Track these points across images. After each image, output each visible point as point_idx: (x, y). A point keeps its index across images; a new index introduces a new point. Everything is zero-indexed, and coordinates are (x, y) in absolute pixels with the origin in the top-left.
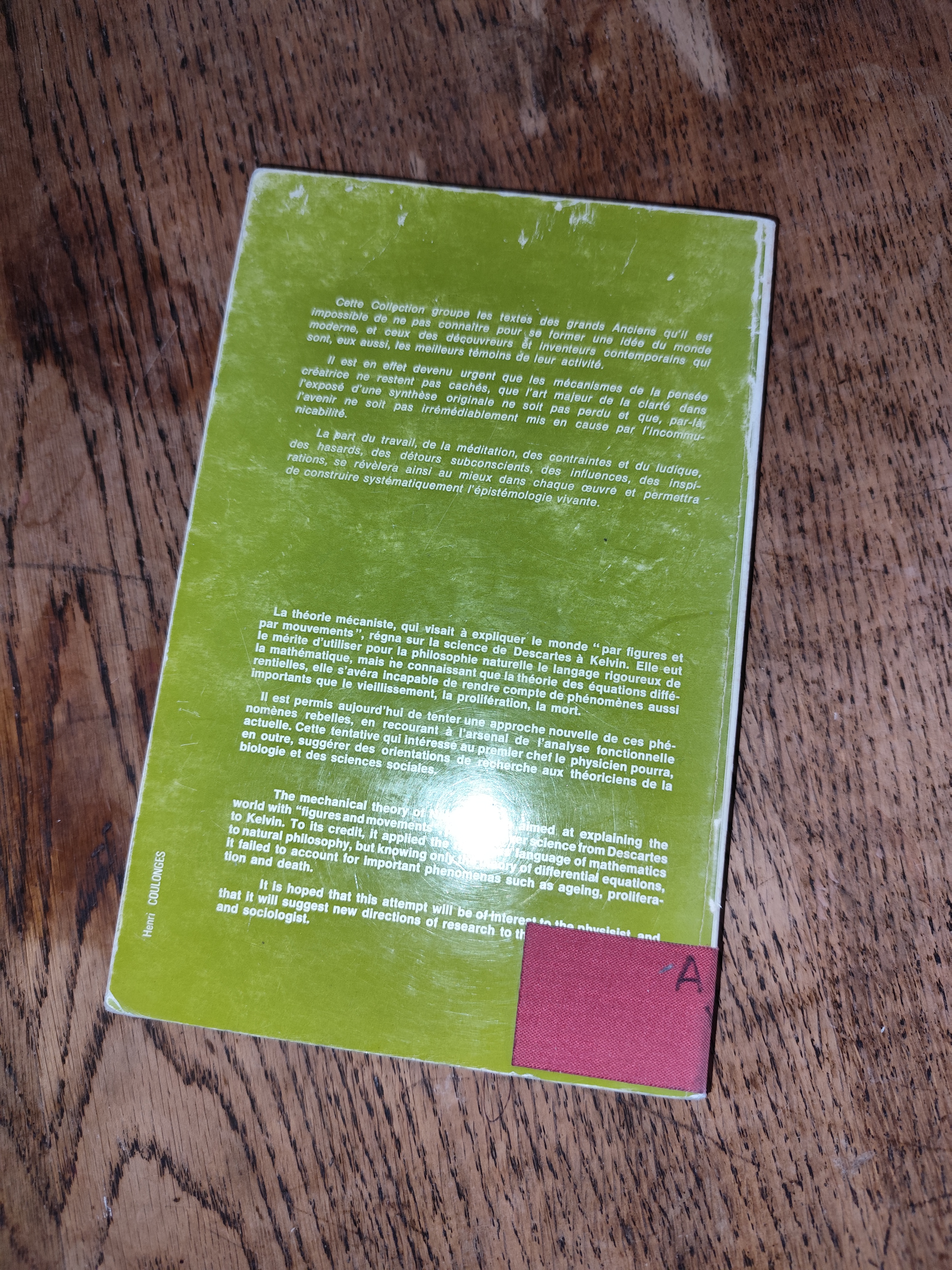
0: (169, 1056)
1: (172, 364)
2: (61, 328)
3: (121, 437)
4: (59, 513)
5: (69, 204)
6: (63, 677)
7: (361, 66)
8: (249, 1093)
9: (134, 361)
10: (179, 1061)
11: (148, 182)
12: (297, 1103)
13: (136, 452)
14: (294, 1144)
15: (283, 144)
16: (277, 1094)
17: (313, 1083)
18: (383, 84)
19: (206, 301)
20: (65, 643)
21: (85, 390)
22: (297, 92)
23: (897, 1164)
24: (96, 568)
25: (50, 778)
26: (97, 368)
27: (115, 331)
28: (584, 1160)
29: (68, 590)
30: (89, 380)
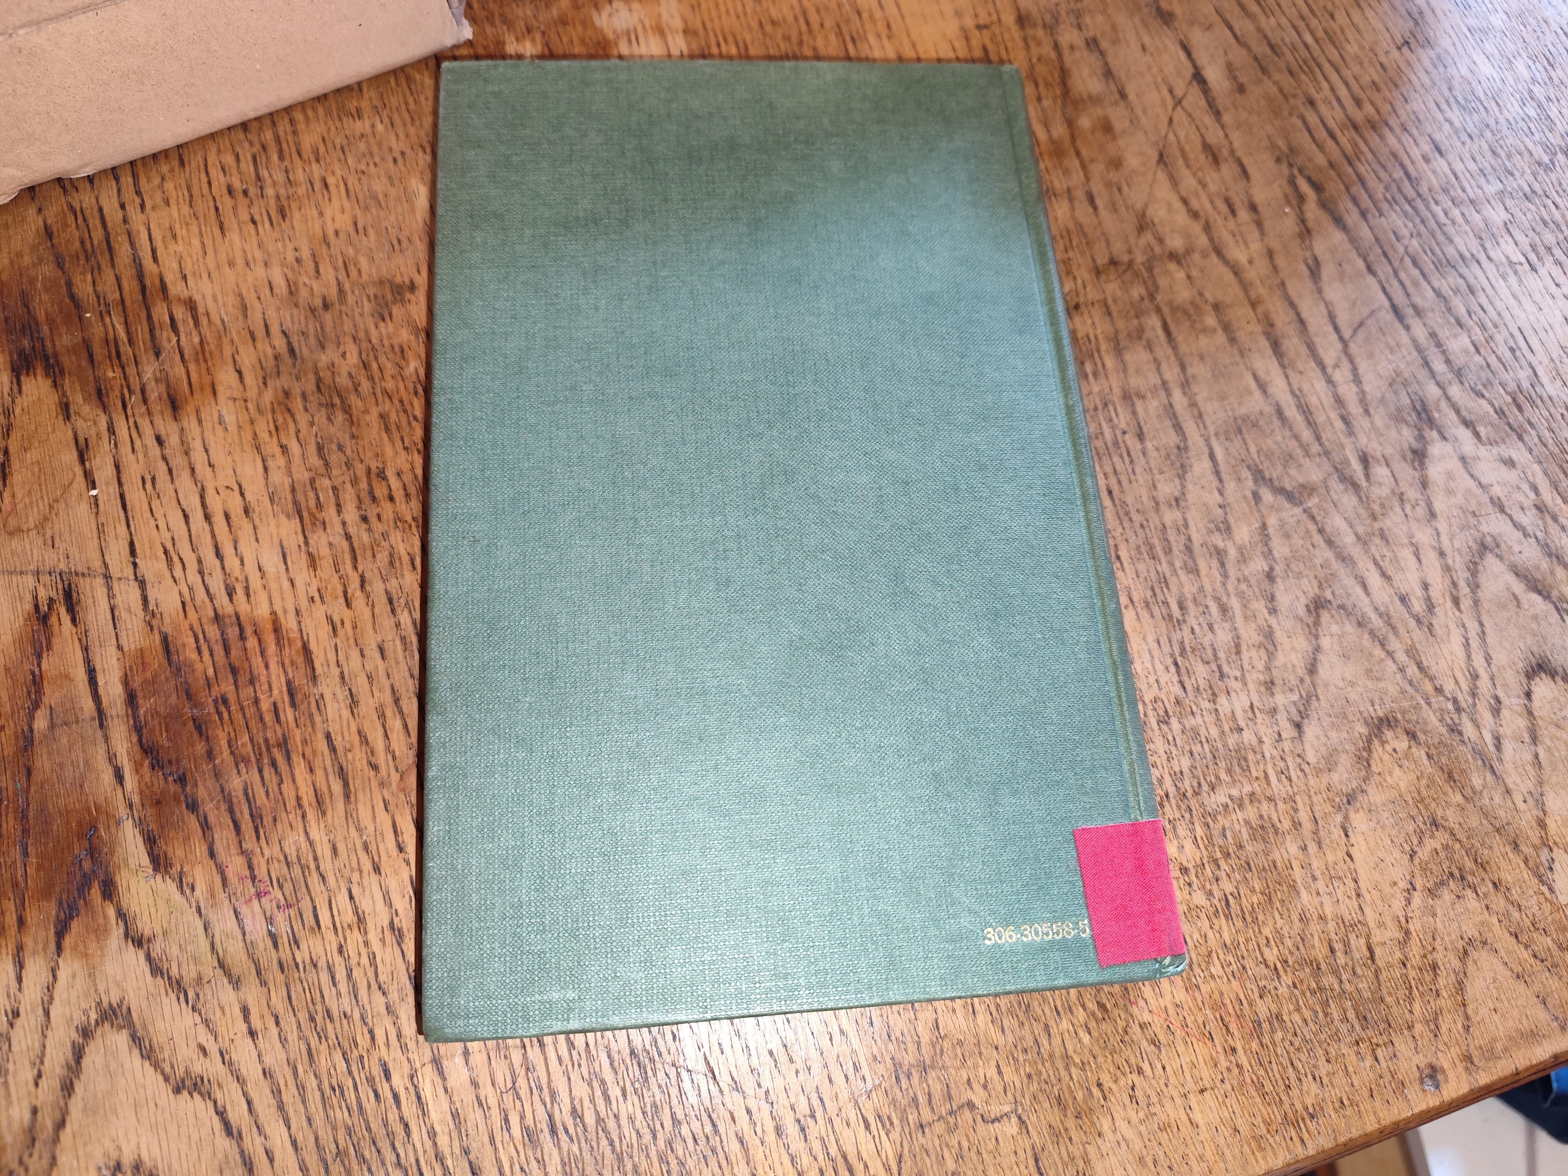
0: (156, 1066)
1: (171, 374)
2: (53, 341)
3: (116, 444)
4: (46, 519)
5: (65, 225)
6: (45, 683)
7: (365, 104)
8: (245, 1094)
9: (131, 371)
10: (168, 1070)
11: (148, 204)
12: (298, 1099)
13: (131, 457)
14: (294, 1143)
15: (287, 171)
16: (277, 1092)
17: (315, 1075)
18: (386, 120)
19: (208, 314)
20: (49, 648)
21: (77, 399)
22: (301, 126)
23: (904, 1086)
24: (86, 571)
25: (29, 786)
26: (91, 378)
27: (112, 345)
28: (599, 1120)
29: (53, 594)
30: (82, 390)
